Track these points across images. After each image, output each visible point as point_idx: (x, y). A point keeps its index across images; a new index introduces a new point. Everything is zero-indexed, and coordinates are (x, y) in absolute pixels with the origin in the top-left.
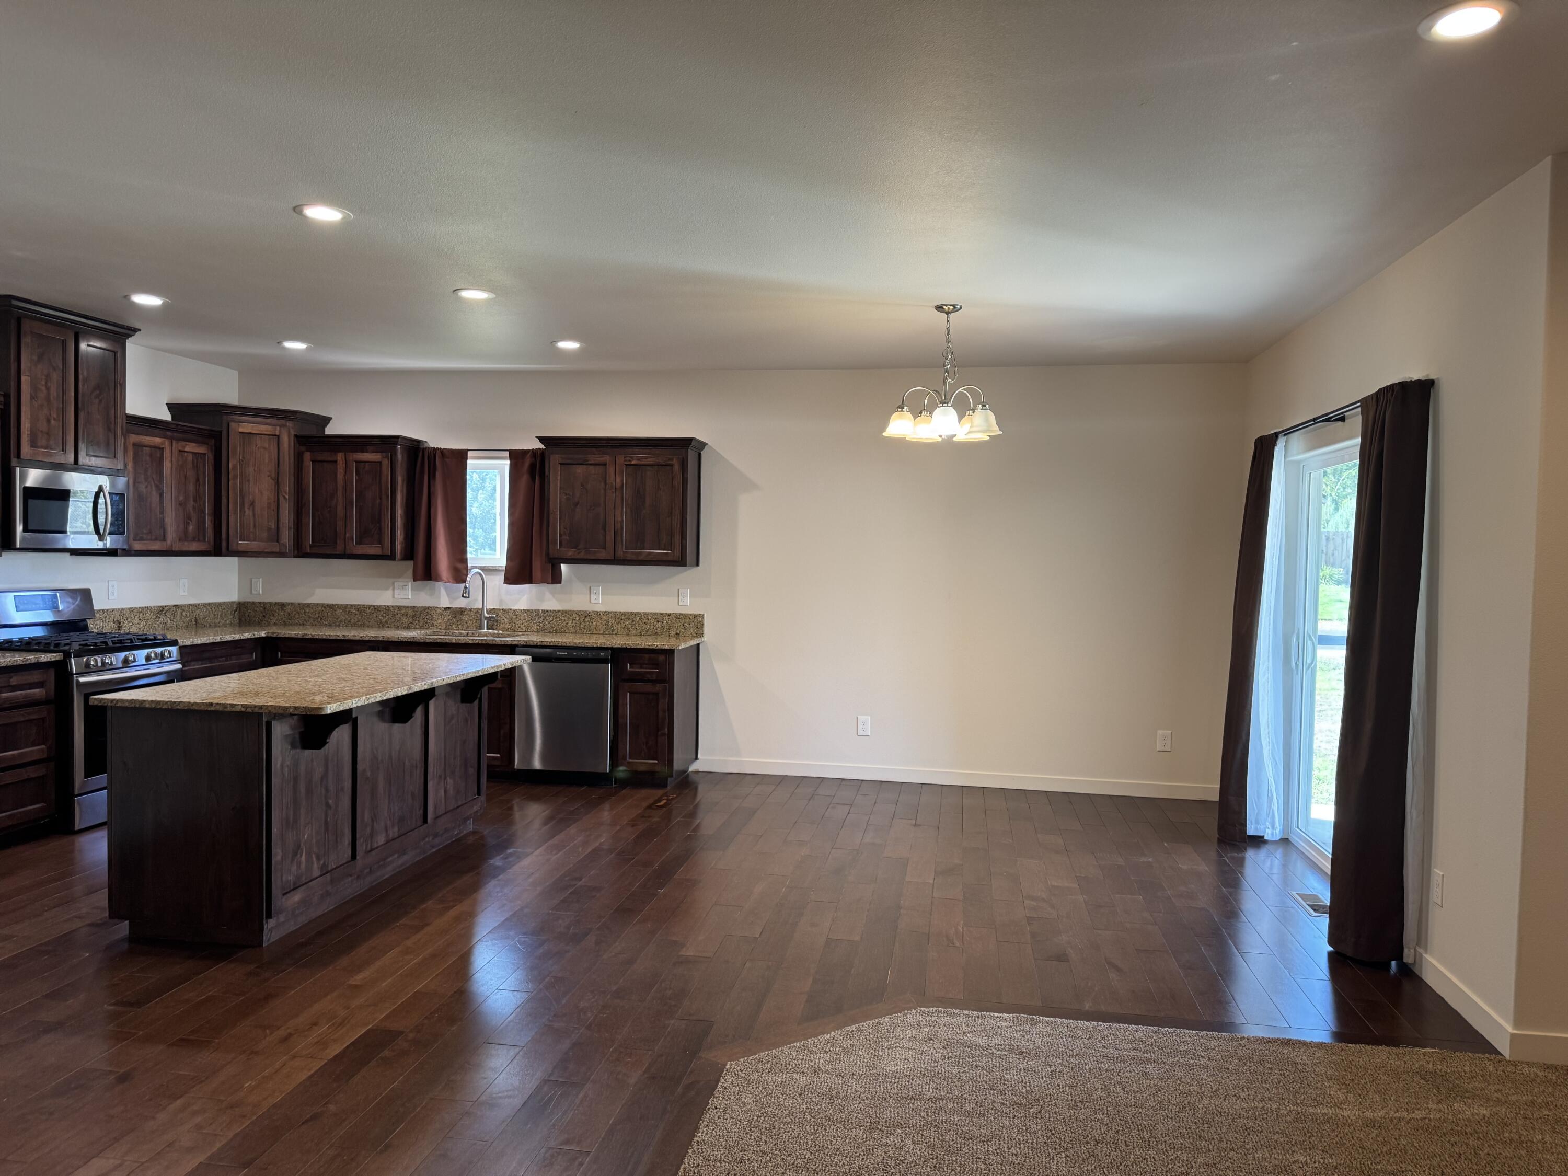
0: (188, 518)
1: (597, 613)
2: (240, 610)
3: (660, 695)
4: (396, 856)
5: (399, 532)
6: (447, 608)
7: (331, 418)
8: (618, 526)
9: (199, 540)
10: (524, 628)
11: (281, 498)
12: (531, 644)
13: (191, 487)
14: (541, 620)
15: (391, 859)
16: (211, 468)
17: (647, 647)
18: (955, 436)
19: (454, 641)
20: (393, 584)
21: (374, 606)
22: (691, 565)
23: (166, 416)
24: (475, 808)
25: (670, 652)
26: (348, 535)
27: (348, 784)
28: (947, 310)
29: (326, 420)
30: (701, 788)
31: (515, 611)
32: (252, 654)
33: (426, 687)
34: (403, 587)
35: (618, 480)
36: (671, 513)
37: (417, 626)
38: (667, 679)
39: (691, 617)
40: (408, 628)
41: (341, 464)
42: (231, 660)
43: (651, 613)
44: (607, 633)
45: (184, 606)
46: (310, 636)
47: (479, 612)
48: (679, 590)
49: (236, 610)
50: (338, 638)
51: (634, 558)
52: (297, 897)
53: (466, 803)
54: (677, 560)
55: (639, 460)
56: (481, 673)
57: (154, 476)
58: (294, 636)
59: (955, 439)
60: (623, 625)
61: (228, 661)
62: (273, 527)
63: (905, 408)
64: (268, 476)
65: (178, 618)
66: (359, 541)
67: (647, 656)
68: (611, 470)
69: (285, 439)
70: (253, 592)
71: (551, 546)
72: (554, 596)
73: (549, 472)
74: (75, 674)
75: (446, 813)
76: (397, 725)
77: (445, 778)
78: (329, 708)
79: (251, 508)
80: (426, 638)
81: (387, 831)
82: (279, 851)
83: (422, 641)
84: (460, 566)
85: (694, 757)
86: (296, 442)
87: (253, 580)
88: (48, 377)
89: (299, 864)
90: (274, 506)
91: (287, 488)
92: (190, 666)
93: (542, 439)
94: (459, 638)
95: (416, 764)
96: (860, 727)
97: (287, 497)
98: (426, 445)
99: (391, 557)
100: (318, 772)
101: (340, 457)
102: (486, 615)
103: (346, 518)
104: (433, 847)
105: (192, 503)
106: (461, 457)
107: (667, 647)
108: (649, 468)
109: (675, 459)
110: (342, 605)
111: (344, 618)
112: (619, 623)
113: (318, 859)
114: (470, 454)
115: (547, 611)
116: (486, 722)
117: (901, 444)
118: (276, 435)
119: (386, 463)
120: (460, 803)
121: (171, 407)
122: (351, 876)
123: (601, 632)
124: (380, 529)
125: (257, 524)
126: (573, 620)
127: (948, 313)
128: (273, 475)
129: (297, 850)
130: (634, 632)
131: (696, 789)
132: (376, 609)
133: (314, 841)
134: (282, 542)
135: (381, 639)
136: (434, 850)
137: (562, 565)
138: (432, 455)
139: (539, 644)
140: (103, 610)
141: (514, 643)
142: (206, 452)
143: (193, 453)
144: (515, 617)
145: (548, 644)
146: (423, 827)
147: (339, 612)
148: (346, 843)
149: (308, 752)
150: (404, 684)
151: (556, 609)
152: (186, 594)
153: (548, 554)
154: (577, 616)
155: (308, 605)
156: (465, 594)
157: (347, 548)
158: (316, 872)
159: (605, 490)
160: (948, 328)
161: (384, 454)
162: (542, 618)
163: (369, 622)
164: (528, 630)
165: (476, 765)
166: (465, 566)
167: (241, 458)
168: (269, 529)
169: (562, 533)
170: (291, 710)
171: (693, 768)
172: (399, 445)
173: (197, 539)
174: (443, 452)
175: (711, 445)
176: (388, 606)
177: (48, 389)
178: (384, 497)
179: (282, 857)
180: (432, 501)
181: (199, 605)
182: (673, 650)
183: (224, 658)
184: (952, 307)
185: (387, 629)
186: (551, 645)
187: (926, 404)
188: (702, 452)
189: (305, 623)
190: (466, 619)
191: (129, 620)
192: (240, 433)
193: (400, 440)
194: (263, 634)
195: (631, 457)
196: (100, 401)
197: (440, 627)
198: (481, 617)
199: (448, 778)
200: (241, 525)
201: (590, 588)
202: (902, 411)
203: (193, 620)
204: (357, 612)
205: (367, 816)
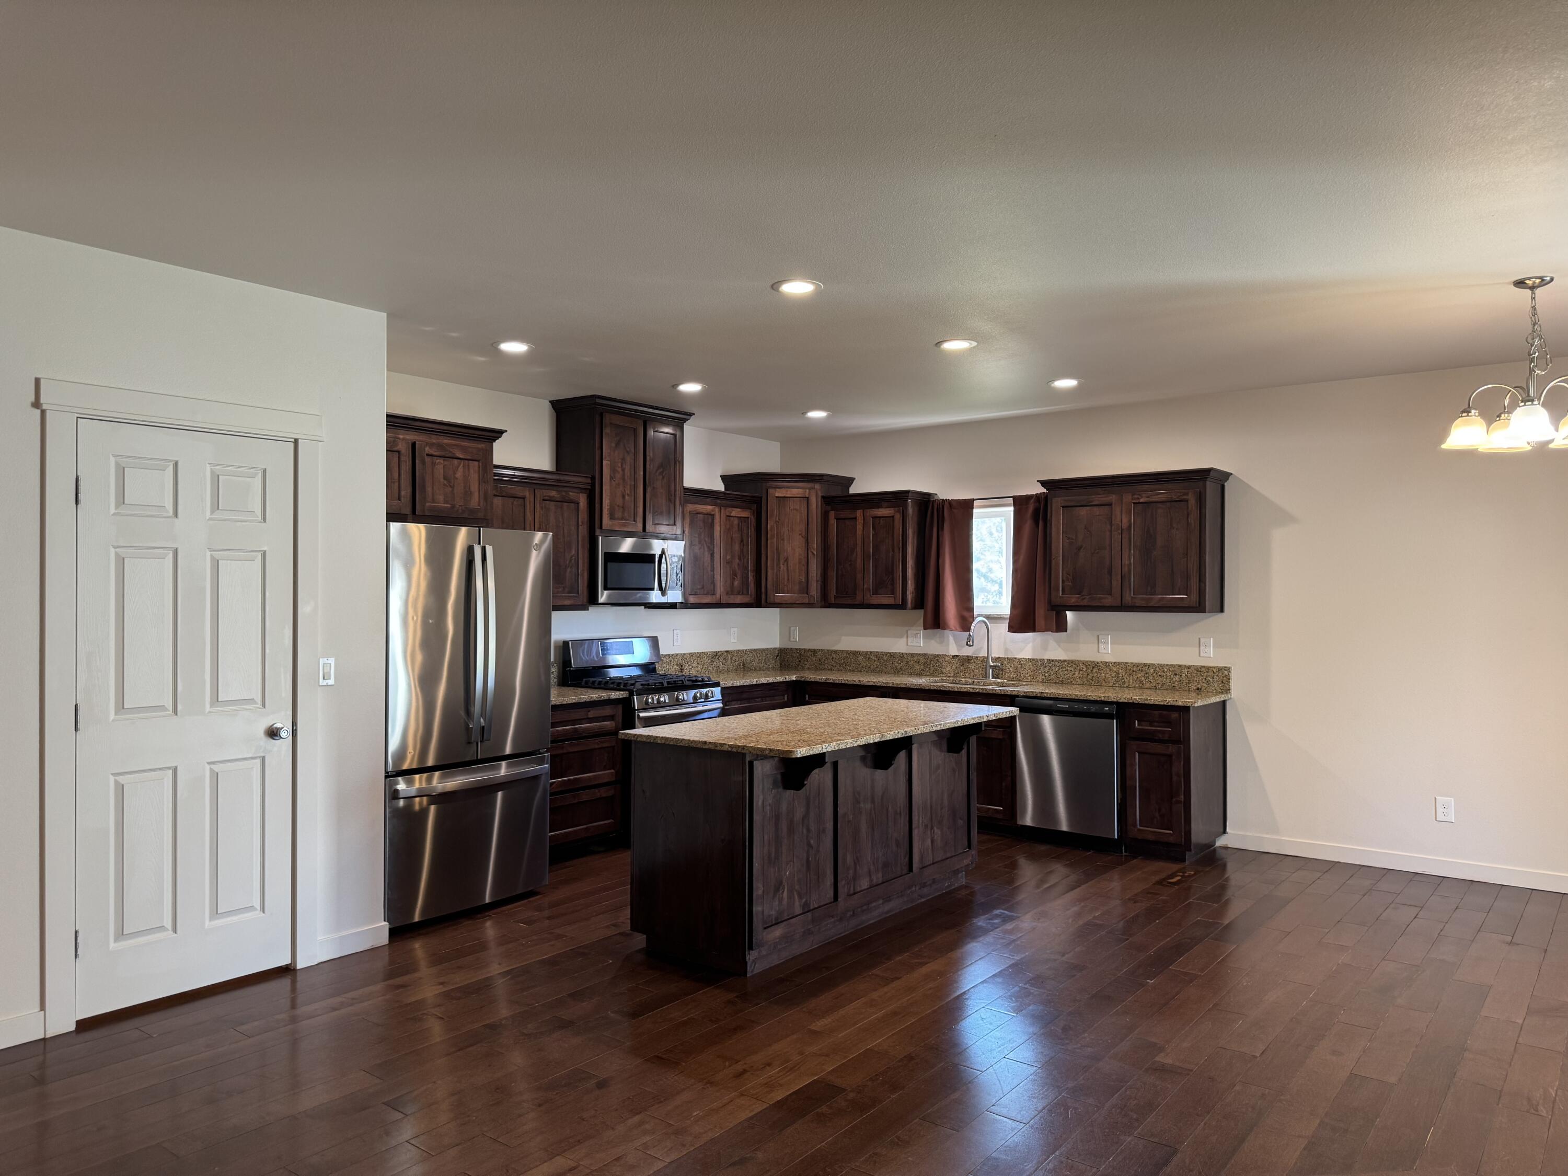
0: (734, 575)
1: (1106, 664)
2: (780, 656)
3: (1174, 757)
4: (881, 902)
5: (910, 582)
6: (955, 656)
7: (855, 479)
8: (1126, 569)
9: (743, 594)
10: (1029, 678)
11: (810, 554)
12: (1031, 694)
13: (737, 547)
14: (1047, 669)
15: (874, 904)
16: (753, 529)
17: (1157, 703)
18: (1552, 441)
19: (956, 690)
20: (907, 632)
21: (890, 653)
22: (1213, 611)
23: (720, 487)
24: (966, 862)
25: (1185, 709)
26: (865, 586)
27: (830, 826)
28: (1531, 285)
29: (850, 481)
30: (1230, 866)
31: (1020, 660)
32: (784, 695)
33: (900, 736)
34: (916, 636)
35: (1125, 520)
36: (1187, 554)
37: (928, 673)
38: (1181, 740)
39: (1215, 670)
40: (920, 675)
41: (860, 520)
42: (766, 701)
43: (1167, 665)
44: (1117, 685)
45: (734, 651)
46: (831, 681)
47: (985, 660)
48: (1200, 639)
49: (778, 656)
50: (855, 683)
51: (1143, 603)
52: (778, 932)
53: (955, 856)
54: (1194, 605)
55: (1148, 497)
56: (960, 724)
57: (706, 539)
58: (818, 680)
59: (1551, 446)
60: (1135, 677)
61: (763, 702)
62: (803, 580)
63: (1473, 411)
64: (800, 535)
65: (729, 662)
66: (876, 593)
67: (1156, 712)
68: (1117, 510)
69: (813, 500)
70: (792, 639)
71: (1053, 593)
72: (1059, 646)
73: (1051, 516)
74: (637, 710)
75: (933, 864)
76: (879, 770)
77: (932, 828)
78: (799, 752)
79: (786, 563)
80: (931, 685)
81: (870, 876)
82: (760, 885)
83: (927, 688)
84: (966, 614)
85: (1222, 830)
86: (823, 502)
87: (792, 629)
88: (623, 459)
89: (781, 900)
90: (804, 561)
91: (815, 545)
92: (731, 705)
93: (1044, 483)
94: (961, 686)
95: (900, 812)
96: (1440, 810)
97: (815, 553)
98: (936, 498)
99: (902, 606)
100: (799, 813)
101: (859, 513)
102: (991, 664)
103: (864, 570)
104: (922, 897)
105: (737, 561)
106: (966, 507)
107: (1180, 704)
108: (1159, 505)
109: (1190, 494)
110: (863, 652)
111: (865, 665)
112: (1130, 674)
113: (800, 897)
114: (976, 503)
115: (1053, 661)
116: (975, 773)
117: (1468, 456)
118: (805, 497)
119: (898, 517)
120: (949, 855)
121: (725, 478)
122: (832, 917)
123: (1111, 684)
124: (893, 580)
125: (790, 578)
126: (1080, 670)
127: (1532, 288)
128: (804, 534)
129: (778, 887)
130: (1148, 685)
131: (1224, 866)
132: (892, 655)
133: (796, 878)
134: (811, 594)
135: (891, 685)
136: (923, 900)
137: (1069, 614)
138: (941, 506)
139: (1039, 695)
140: (669, 655)
141: (1014, 693)
142: (749, 516)
143: (737, 517)
144: (1020, 666)
145: (1048, 696)
146: (909, 875)
147: (860, 658)
148: (829, 883)
149: (790, 793)
150: (879, 731)
151: (1062, 658)
152: (735, 641)
153: (1050, 602)
154: (1084, 667)
155: (836, 652)
156: (969, 642)
157: (865, 598)
158: (798, 910)
159: (1111, 531)
160: (1534, 308)
161: (896, 509)
162: (1048, 668)
163: (886, 668)
164: (1033, 680)
165: (966, 818)
166: (972, 614)
167: (777, 519)
168: (800, 582)
169: (1065, 579)
170: (767, 752)
171: (1220, 842)
172: (910, 499)
173: (741, 593)
174: (950, 502)
175: (1236, 475)
176: (902, 654)
177: (623, 470)
178: (896, 550)
179: (763, 892)
180: (941, 551)
181: (746, 650)
182: (1189, 708)
183: (760, 699)
184: (1538, 281)
185: (901, 675)
186: (1052, 696)
187: (1506, 404)
188: (1226, 484)
189: (833, 668)
190: (973, 667)
191: (689, 664)
192: (777, 497)
193: (910, 494)
194: (794, 678)
195: (1139, 495)
196: (663, 478)
197: (949, 675)
198: (986, 665)
199: (935, 828)
200: (777, 578)
201: (1098, 636)
202: (1468, 416)
203: (741, 664)
204: (876, 659)
205: (849, 859)
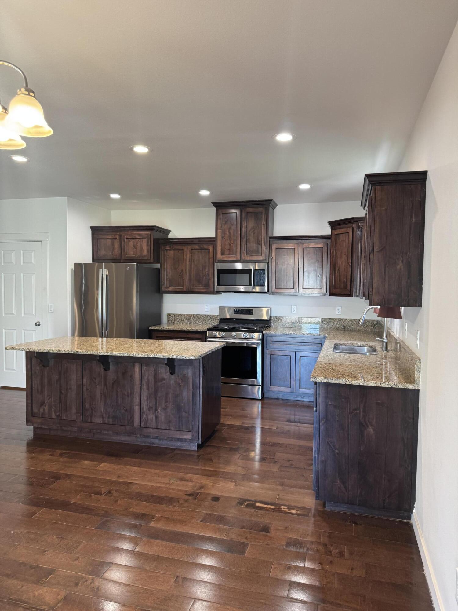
4: (111, 433)
48: (417, 331)
53: (177, 430)
64: (345, 255)
69: (351, 234)
74: (207, 337)
75: (155, 428)
79: (338, 272)
81: (103, 418)
82: (30, 399)
88: (230, 228)
89: (44, 409)
90: (346, 270)
91: (350, 260)
113: (56, 412)
118: (347, 233)
120: (172, 428)
125: (340, 280)
129: (43, 404)
133: (53, 404)
142: (323, 246)
143: (314, 248)
146: (131, 427)
151: (401, 339)
152: (339, 314)
158: (54, 417)
179: (32, 402)
196: (254, 234)
201: (406, 323)
203: (342, 327)
